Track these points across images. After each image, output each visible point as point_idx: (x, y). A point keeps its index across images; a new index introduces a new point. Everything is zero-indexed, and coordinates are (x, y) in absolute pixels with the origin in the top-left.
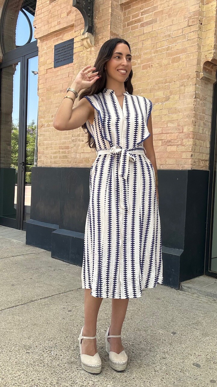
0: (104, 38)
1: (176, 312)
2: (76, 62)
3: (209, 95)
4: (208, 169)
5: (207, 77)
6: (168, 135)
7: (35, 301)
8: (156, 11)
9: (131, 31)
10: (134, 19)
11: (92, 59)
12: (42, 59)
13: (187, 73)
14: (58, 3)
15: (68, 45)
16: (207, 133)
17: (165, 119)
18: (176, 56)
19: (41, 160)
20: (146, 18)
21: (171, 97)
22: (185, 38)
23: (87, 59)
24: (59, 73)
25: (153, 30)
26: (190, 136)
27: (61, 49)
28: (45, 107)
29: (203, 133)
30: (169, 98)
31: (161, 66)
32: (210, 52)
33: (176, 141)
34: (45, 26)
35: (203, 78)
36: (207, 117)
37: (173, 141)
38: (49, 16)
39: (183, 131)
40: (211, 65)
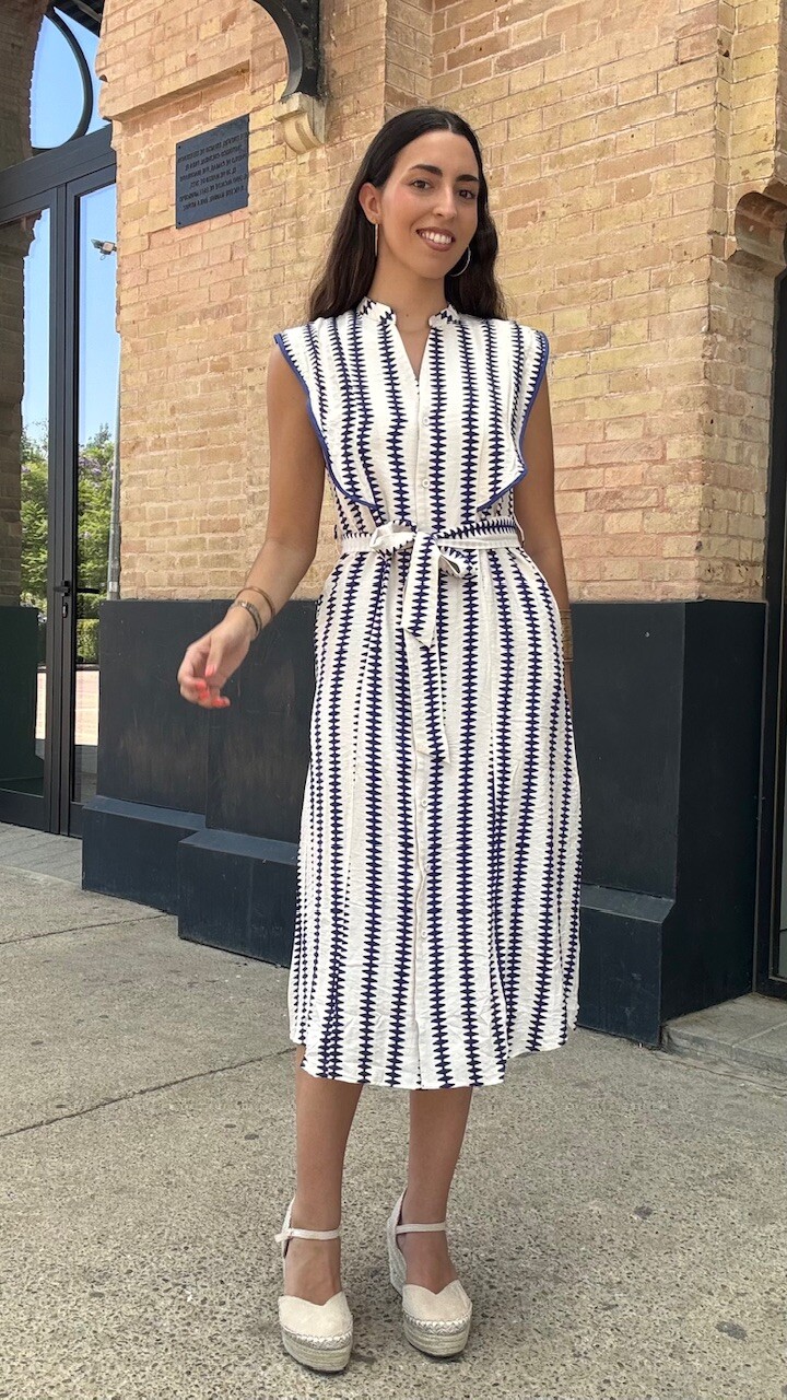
0: (363, 113)
1: (650, 1133)
2: (260, 206)
3: (760, 318)
4: (760, 596)
5: (749, 252)
6: (609, 472)
7: (124, 1101)
8: (554, 9)
9: (465, 86)
10: (472, 42)
11: (318, 191)
12: (131, 197)
13: (675, 239)
15: (226, 143)
16: (754, 460)
17: (598, 411)
19: (134, 574)
20: (520, 34)
21: (619, 328)
22: (665, 106)
23: (300, 194)
24: (196, 247)
25: (546, 80)
26: (691, 473)
27: (200, 158)
28: (145, 375)
29: (739, 463)
30: (611, 335)
31: (578, 214)
32: (761, 156)
33: (638, 495)
34: (141, 72)
35: (737, 258)
36: (753, 401)
37: (626, 494)
38: (155, 34)
39: (664, 457)
40: (768, 207)
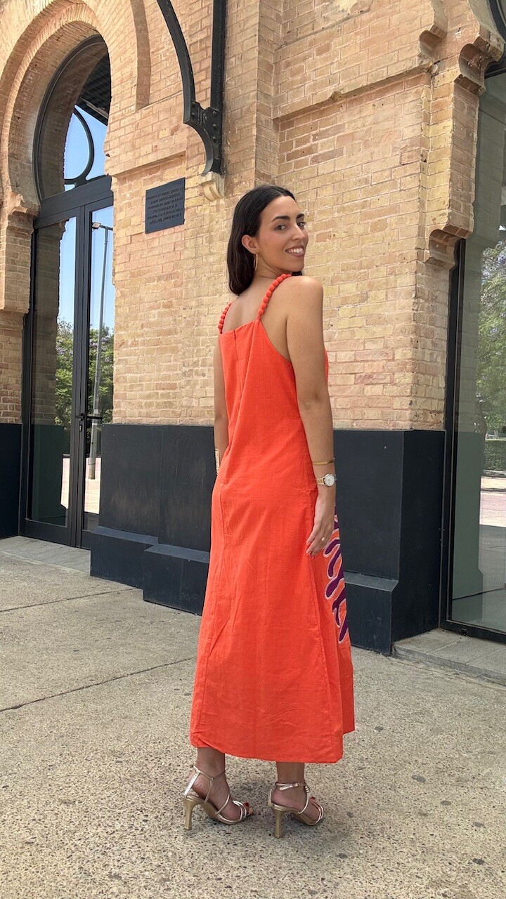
0: (244, 183)
1: (384, 694)
2: (191, 225)
3: (441, 290)
4: (442, 428)
5: (437, 258)
6: (366, 365)
8: (340, 134)
9: (295, 170)
10: (299, 148)
11: (221, 220)
12: (121, 216)
13: (399, 251)
14: (152, 111)
15: (172, 192)
16: (439, 360)
17: (361, 335)
18: (379, 218)
19: (120, 411)
20: (324, 147)
21: (371, 294)
22: (395, 186)
23: (211, 221)
24: (156, 243)
25: (336, 170)
26: (407, 366)
27: (159, 198)
28: (128, 308)
29: (431, 361)
30: (367, 297)
31: (351, 236)
32: (442, 212)
33: (380, 377)
34: (128, 154)
35: (431, 260)
36: (438, 331)
37: (375, 376)
38: (136, 134)
39: (394, 358)
40: (445, 236)
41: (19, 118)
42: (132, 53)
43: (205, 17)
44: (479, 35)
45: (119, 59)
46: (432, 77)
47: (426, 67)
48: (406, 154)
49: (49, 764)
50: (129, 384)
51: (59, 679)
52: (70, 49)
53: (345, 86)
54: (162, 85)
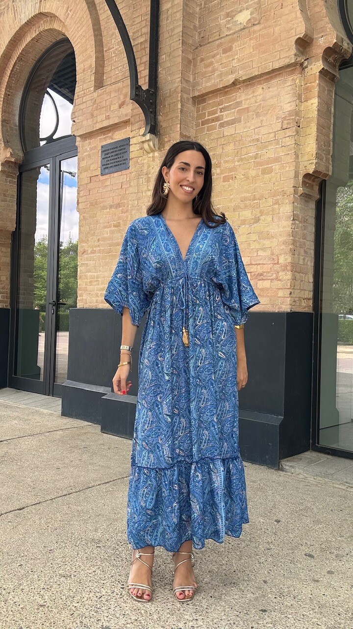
2: (134, 170)
3: (310, 215)
4: (311, 310)
5: (307, 193)
6: (259, 267)
7: (93, 488)
8: (239, 108)
9: (207, 133)
10: (210, 117)
11: (155, 166)
12: (83, 163)
13: (281, 188)
14: (105, 91)
15: (120, 147)
16: (309, 263)
17: (254, 246)
18: (267, 166)
19: (83, 299)
20: (227, 116)
21: (262, 218)
22: (278, 143)
23: (149, 166)
24: (108, 183)
25: (236, 132)
26: (288, 268)
27: (110, 151)
28: (88, 227)
29: (304, 264)
30: (259, 220)
31: (248, 178)
32: (311, 162)
33: (269, 275)
34: (88, 120)
35: (303, 194)
36: (308, 242)
37: (265, 274)
38: (94, 107)
39: (278, 262)
40: (313, 178)
41: (9, 95)
42: (91, 51)
43: (144, 27)
44: (335, 41)
45: (82, 55)
46: (303, 69)
47: (299, 63)
48: (286, 122)
49: (50, 549)
50: (89, 280)
51: (49, 488)
52: (45, 48)
53: (243, 75)
54: (113, 73)
